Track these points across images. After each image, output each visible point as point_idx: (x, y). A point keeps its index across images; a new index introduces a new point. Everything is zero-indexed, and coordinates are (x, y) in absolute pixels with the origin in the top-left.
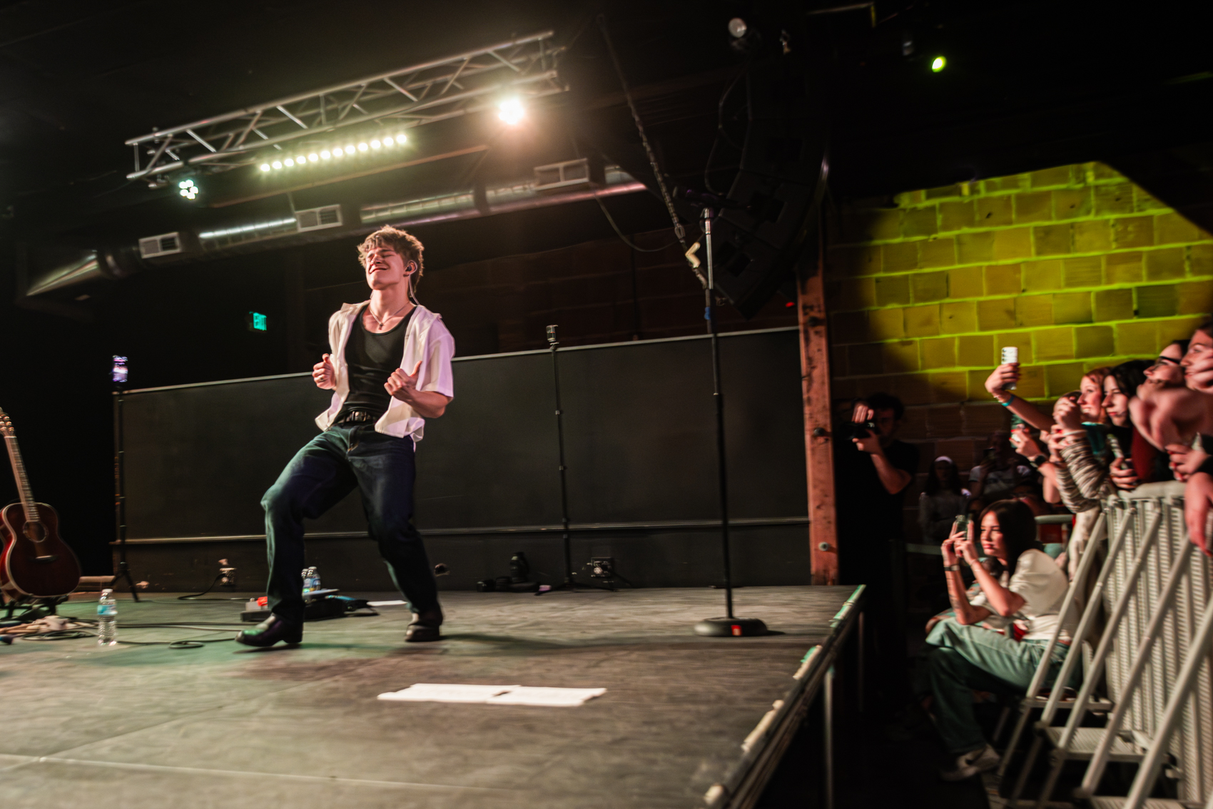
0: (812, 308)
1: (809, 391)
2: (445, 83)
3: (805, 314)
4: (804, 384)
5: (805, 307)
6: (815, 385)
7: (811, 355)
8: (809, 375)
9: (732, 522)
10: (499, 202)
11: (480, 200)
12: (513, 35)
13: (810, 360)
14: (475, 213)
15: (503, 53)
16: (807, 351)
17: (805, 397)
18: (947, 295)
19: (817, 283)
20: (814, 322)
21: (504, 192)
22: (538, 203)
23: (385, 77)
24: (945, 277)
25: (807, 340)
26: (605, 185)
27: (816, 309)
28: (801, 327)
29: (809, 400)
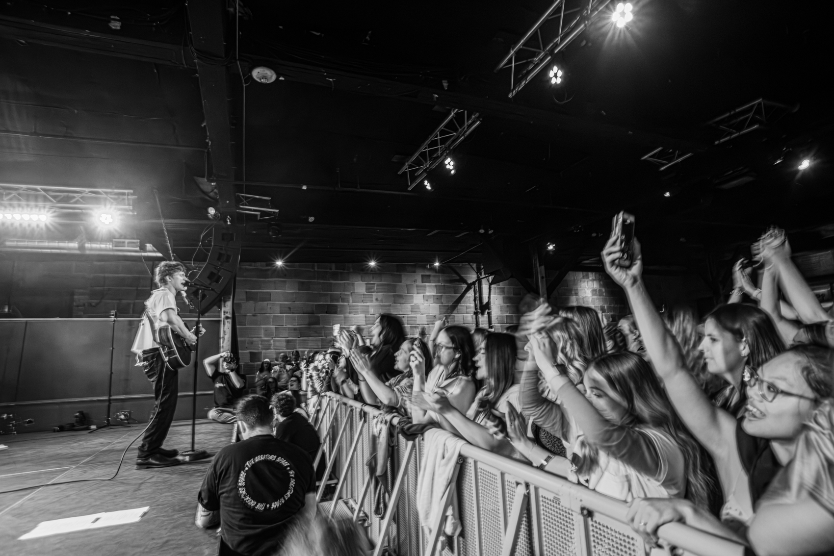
0: (227, 313)
1: (223, 343)
2: (74, 197)
3: (224, 314)
4: (222, 340)
5: (224, 312)
6: (226, 341)
7: (225, 330)
8: (224, 338)
9: (198, 393)
10: (91, 249)
11: (82, 248)
12: (114, 187)
13: (224, 332)
14: (77, 252)
15: (106, 193)
16: (224, 328)
17: (221, 345)
18: (270, 300)
19: (229, 304)
20: (227, 318)
21: (94, 246)
22: (111, 253)
23: (38, 187)
24: (270, 294)
25: (224, 324)
26: (145, 251)
27: (229, 313)
28: (222, 319)
29: (223, 347)
